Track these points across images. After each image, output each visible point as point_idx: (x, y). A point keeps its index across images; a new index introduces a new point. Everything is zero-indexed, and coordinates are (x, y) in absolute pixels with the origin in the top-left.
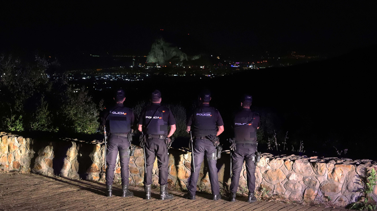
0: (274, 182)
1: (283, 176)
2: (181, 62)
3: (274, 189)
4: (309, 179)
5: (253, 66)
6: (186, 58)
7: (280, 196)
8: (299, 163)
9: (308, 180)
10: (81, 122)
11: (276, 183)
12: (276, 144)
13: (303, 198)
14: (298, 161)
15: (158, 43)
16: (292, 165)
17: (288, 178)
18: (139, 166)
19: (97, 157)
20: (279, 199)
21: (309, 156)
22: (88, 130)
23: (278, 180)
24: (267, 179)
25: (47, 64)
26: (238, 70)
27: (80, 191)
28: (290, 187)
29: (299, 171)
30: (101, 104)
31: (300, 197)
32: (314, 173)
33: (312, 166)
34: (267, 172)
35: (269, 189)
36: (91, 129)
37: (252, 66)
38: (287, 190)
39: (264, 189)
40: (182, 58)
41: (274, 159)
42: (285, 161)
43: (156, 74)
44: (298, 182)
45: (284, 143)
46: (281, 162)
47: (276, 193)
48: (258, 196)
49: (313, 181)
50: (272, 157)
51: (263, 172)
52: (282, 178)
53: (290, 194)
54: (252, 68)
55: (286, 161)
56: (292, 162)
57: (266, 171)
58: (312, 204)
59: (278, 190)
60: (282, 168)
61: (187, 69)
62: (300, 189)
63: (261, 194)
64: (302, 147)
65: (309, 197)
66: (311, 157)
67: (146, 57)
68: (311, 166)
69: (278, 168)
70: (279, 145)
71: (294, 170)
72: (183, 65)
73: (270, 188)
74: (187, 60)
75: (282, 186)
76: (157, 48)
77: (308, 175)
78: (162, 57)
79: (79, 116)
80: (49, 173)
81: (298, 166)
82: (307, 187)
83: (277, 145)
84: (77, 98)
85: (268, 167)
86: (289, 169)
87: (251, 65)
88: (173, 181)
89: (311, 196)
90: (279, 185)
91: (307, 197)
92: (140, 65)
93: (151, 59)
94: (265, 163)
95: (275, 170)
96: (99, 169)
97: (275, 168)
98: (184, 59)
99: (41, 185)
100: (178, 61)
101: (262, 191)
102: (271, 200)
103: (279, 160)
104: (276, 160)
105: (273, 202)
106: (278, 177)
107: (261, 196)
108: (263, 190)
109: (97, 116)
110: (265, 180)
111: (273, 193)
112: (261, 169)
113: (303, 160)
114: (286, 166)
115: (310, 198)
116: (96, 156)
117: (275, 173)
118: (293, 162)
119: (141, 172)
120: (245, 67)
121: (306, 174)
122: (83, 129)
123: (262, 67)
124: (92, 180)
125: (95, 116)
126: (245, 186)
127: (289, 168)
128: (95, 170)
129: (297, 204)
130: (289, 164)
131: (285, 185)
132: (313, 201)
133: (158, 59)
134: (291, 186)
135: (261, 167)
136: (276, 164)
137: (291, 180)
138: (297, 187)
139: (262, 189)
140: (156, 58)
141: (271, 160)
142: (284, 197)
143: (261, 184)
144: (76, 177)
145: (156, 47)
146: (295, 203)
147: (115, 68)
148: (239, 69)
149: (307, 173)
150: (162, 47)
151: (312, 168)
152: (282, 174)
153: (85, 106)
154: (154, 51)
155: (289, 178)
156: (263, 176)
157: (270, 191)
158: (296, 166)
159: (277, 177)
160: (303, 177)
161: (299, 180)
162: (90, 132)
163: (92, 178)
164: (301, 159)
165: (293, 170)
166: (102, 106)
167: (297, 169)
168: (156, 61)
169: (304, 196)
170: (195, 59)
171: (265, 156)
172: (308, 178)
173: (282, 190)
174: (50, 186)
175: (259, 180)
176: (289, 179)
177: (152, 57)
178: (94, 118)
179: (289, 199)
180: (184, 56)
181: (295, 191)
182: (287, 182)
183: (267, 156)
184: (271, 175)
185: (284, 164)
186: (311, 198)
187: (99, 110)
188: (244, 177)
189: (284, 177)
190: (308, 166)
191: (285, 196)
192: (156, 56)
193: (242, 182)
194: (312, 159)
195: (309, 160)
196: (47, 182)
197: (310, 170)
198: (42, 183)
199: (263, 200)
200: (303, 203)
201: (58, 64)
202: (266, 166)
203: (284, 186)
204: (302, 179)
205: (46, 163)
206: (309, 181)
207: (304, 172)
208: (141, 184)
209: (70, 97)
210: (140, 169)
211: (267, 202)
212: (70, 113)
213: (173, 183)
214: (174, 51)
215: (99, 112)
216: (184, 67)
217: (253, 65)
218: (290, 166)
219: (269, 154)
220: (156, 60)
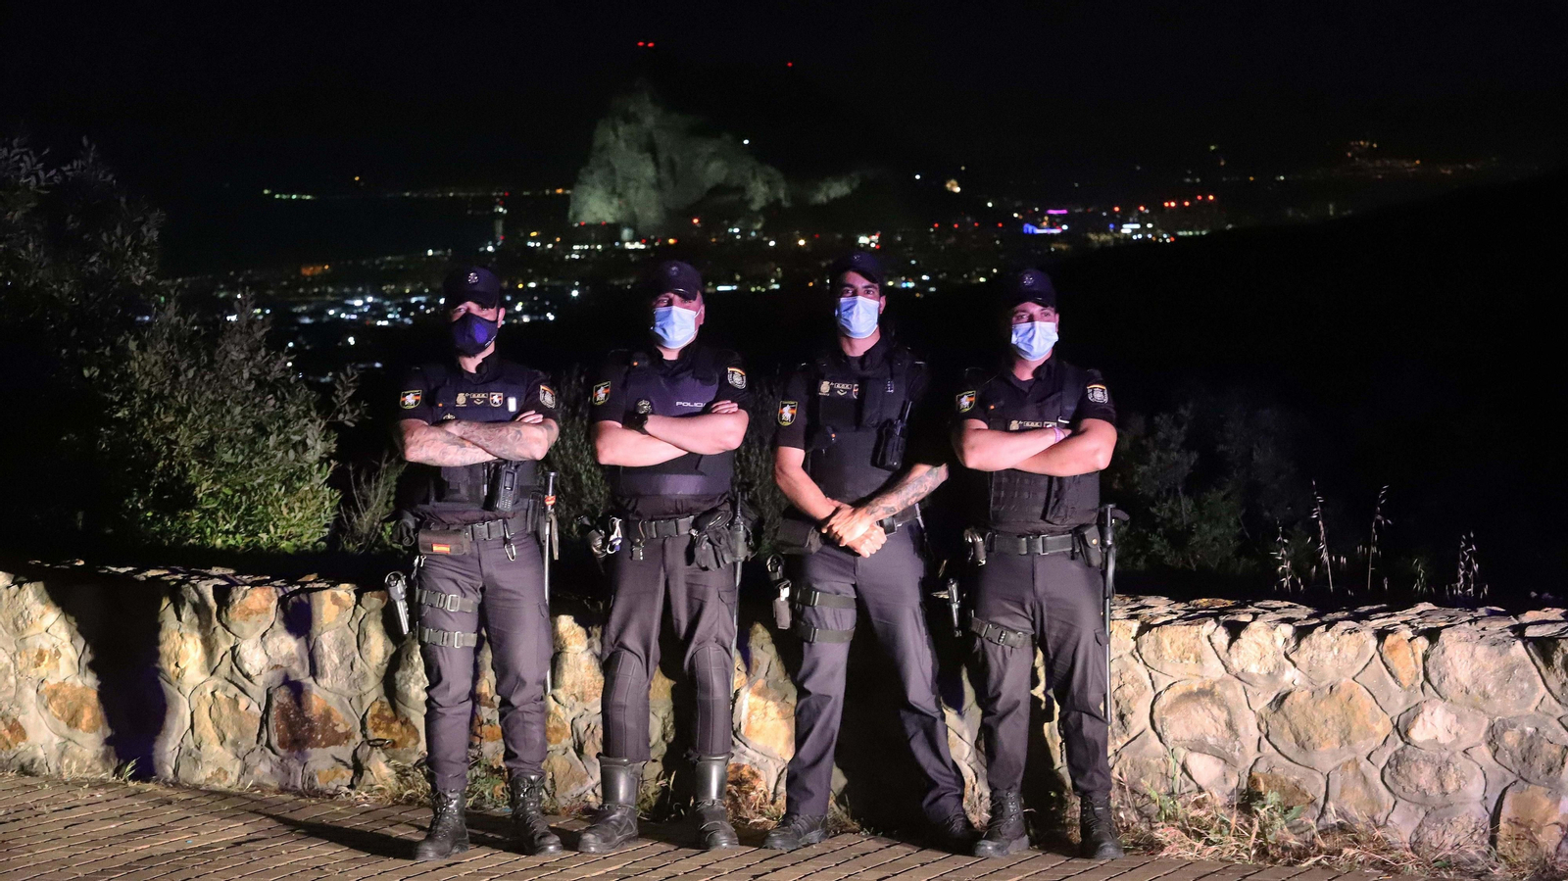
0: (1327, 754)
1: (1377, 721)
2: (752, 217)
3: (1326, 799)
4: (1523, 733)
5: (1143, 226)
6: (781, 194)
7: (1362, 832)
8: (1460, 645)
9: (1518, 737)
10: (237, 491)
11: (1339, 762)
12: (1325, 556)
13: (1493, 841)
14: (1455, 635)
15: (629, 119)
16: (1425, 658)
17: (1402, 729)
18: (572, 698)
19: (337, 661)
20: (1357, 851)
21: (1515, 610)
22: (276, 533)
23: (1349, 743)
24: (1287, 743)
25: (41, 174)
26: (1064, 247)
27: (247, 845)
28: (1415, 780)
29: (1467, 693)
30: (344, 391)
31: (1475, 837)
32: (1549, 699)
33: (1539, 662)
34: (1287, 702)
35: (1298, 797)
36: (293, 525)
37: (1137, 226)
38: (1400, 801)
39: (1272, 797)
40: (759, 194)
41: (1322, 628)
42: (1381, 635)
43: (619, 287)
44: (1459, 754)
45: (1369, 550)
46: (1363, 645)
47: (1339, 820)
48: (1239, 837)
49: (1546, 746)
50: (1310, 617)
51: (1261, 704)
52: (1367, 732)
53: (1418, 821)
54: (1135, 237)
55: (1390, 639)
56: (1422, 643)
57: (1280, 700)
58: (1545, 871)
59: (1351, 804)
60: (1368, 678)
61: (787, 255)
62: (1473, 791)
63: (1256, 829)
64: (1469, 566)
65: (1528, 837)
66: (1527, 613)
67: (564, 196)
68: (1528, 659)
69: (1346, 681)
70: (1343, 560)
71: (1435, 684)
72: (767, 231)
73: (1304, 794)
74: (786, 204)
75: (1368, 776)
76: (622, 144)
77: (1513, 712)
78: (653, 194)
79: (227, 457)
80: (71, 762)
81: (1456, 660)
82: (1511, 778)
83: (1330, 559)
84: (212, 361)
85: (1290, 676)
86: (1406, 684)
87: (1128, 223)
88: (762, 774)
89: (1539, 829)
90: (1355, 776)
91: (1514, 837)
92: (534, 239)
93: (595, 207)
94: (1271, 653)
95: (1327, 691)
96: (346, 725)
97: (1331, 676)
98: (772, 200)
99: (29, 823)
100: (739, 211)
101: (1262, 812)
102: (1315, 856)
103: (1347, 635)
104: (1333, 635)
105: (1325, 867)
106: (1349, 725)
107: (1258, 836)
108: (1264, 806)
109: (325, 456)
110: (1275, 747)
111: (1322, 821)
112: (1247, 686)
113: (1484, 629)
114: (1387, 667)
115: (1534, 843)
116: (329, 656)
117: (1330, 709)
118: (1427, 642)
119: (581, 734)
120: (1098, 232)
121: (1505, 705)
122: (250, 528)
123: (1187, 230)
124: (311, 788)
125: (311, 457)
126: (1164, 784)
127: (1405, 676)
128: (324, 732)
129: (1461, 875)
130: (1407, 651)
131: (1388, 770)
132: (1548, 859)
133: (628, 203)
134: (1425, 777)
135: (1251, 675)
136: (1331, 655)
137: (1424, 743)
138: (1457, 781)
139: (1262, 799)
140: (620, 196)
141: (1302, 633)
142: (1386, 839)
143: (1250, 773)
144: (222, 776)
145: (617, 136)
146: (1447, 872)
147: (401, 258)
148: (1065, 243)
149: (1512, 697)
150: (650, 135)
151: (1539, 671)
152: (1368, 709)
153: (257, 400)
154: (609, 163)
155: (1407, 732)
156: (1263, 726)
157: (1302, 810)
158: (1445, 662)
159: (1343, 730)
160: (1486, 723)
161: (1464, 739)
162: (288, 540)
163: (311, 778)
164: (1470, 622)
165: (1427, 686)
166: (351, 400)
167: (1451, 677)
168: (619, 216)
169: (1498, 830)
170: (828, 197)
171: (1271, 616)
172: (1516, 730)
173: (1373, 803)
174: (74, 828)
175: (1243, 747)
176: (1407, 736)
177: (600, 192)
178: (310, 466)
179: (1416, 848)
180: (769, 183)
181: (1446, 803)
182: (1399, 753)
183: (1280, 617)
184: (1310, 721)
185: (1377, 653)
186: (1541, 838)
187: (333, 426)
188: (1159, 735)
189: (1382, 727)
190: (1512, 658)
191: (1388, 836)
192: (618, 190)
193: (1148, 764)
194: (1532, 624)
195: (1519, 631)
196: (56, 808)
197: (1529, 682)
198: (32, 813)
199: (1269, 858)
200: (1494, 868)
201: (101, 176)
202: (1279, 667)
203: (1383, 780)
204: (1482, 735)
205: (51, 709)
206: (1526, 746)
207: (1492, 694)
208: (583, 796)
209: (173, 354)
210: (575, 714)
211: (1293, 870)
212: (176, 442)
213: (761, 786)
214: (714, 156)
215: (334, 436)
216: (772, 243)
217: (1142, 220)
218: (1413, 666)
219: (1290, 607)
220: (620, 208)
